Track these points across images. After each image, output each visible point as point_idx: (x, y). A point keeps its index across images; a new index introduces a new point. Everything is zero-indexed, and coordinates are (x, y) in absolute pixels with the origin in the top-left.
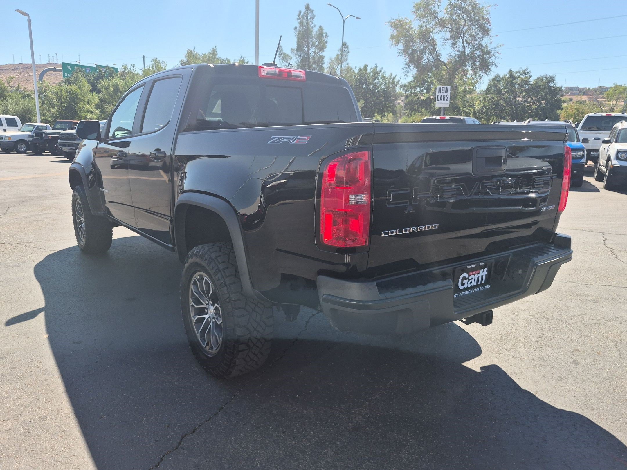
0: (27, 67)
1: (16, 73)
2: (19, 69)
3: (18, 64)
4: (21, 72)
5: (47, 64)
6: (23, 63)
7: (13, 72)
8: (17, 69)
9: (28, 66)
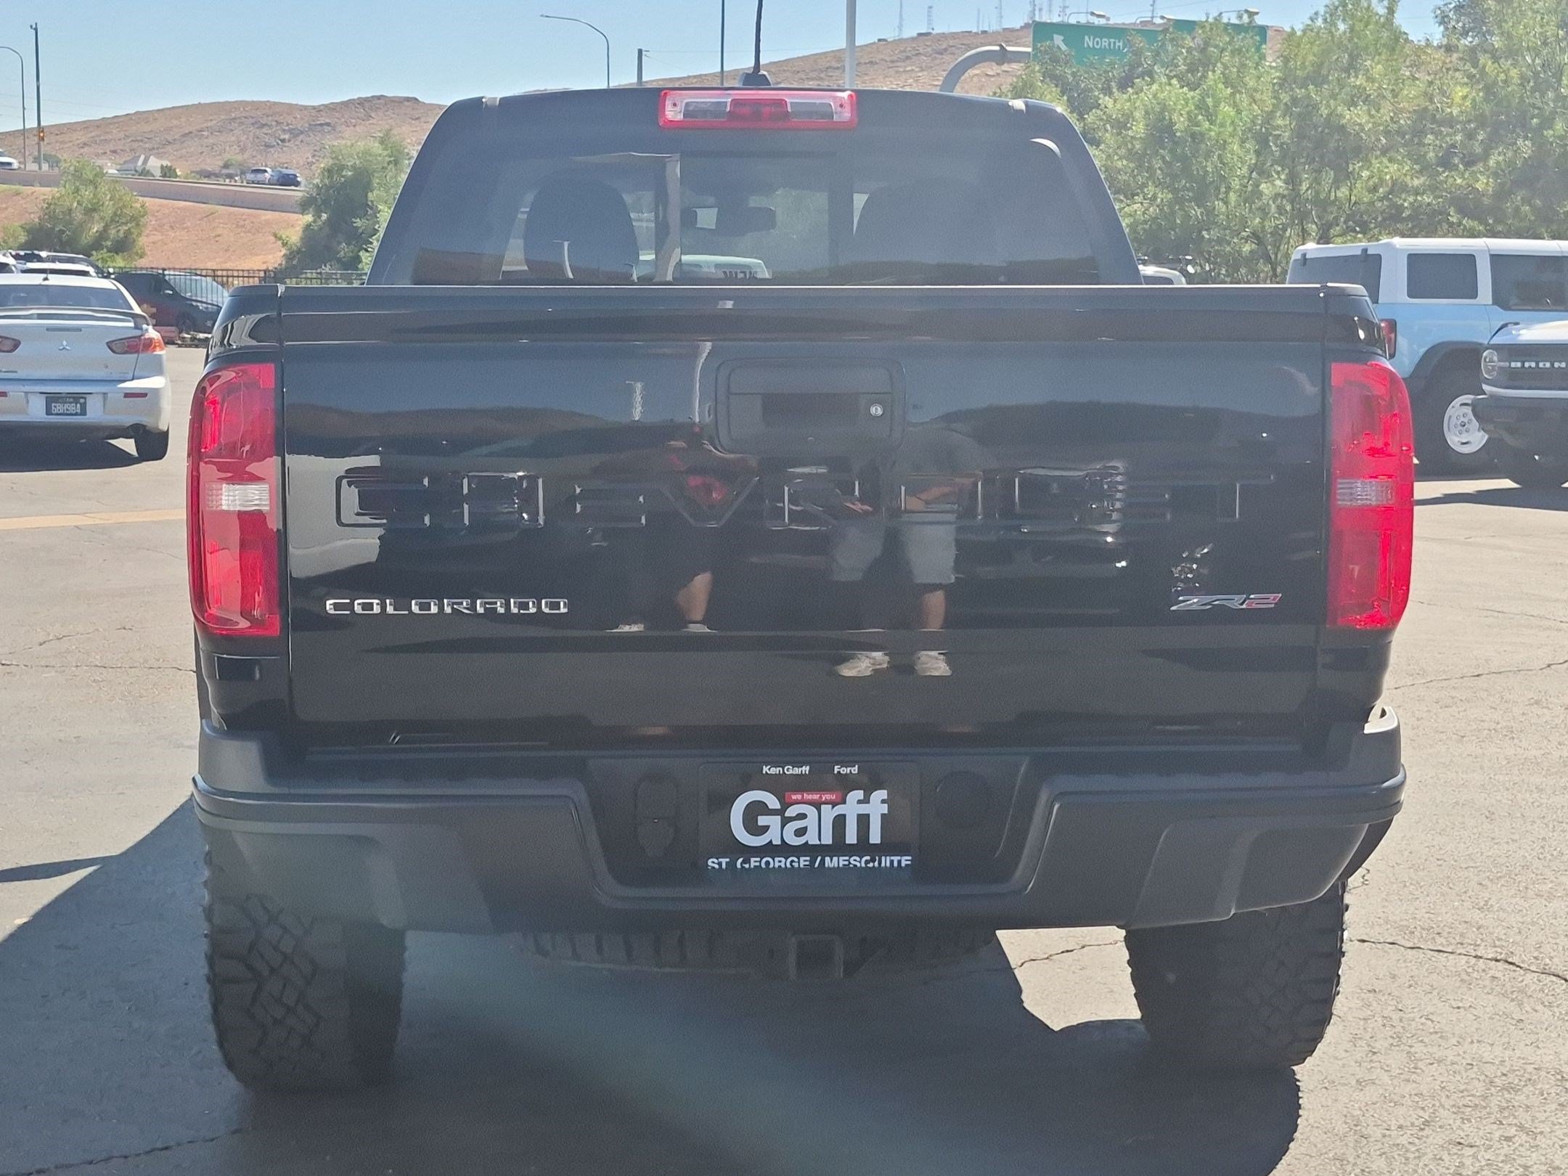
0: (946, 50)
1: (904, 76)
2: (914, 59)
3: (913, 39)
4: (922, 70)
5: (1022, 27)
6: (934, 32)
7: (892, 72)
8: (908, 58)
9: (951, 43)
